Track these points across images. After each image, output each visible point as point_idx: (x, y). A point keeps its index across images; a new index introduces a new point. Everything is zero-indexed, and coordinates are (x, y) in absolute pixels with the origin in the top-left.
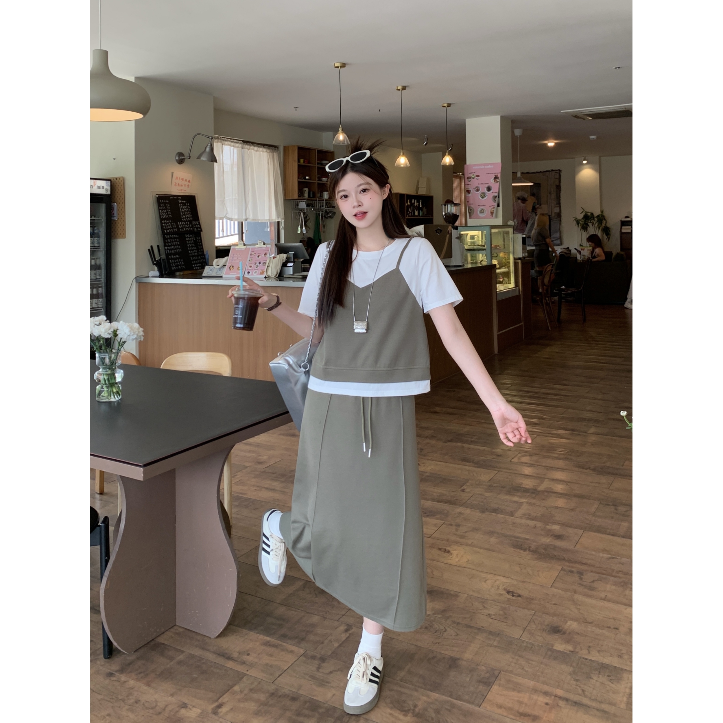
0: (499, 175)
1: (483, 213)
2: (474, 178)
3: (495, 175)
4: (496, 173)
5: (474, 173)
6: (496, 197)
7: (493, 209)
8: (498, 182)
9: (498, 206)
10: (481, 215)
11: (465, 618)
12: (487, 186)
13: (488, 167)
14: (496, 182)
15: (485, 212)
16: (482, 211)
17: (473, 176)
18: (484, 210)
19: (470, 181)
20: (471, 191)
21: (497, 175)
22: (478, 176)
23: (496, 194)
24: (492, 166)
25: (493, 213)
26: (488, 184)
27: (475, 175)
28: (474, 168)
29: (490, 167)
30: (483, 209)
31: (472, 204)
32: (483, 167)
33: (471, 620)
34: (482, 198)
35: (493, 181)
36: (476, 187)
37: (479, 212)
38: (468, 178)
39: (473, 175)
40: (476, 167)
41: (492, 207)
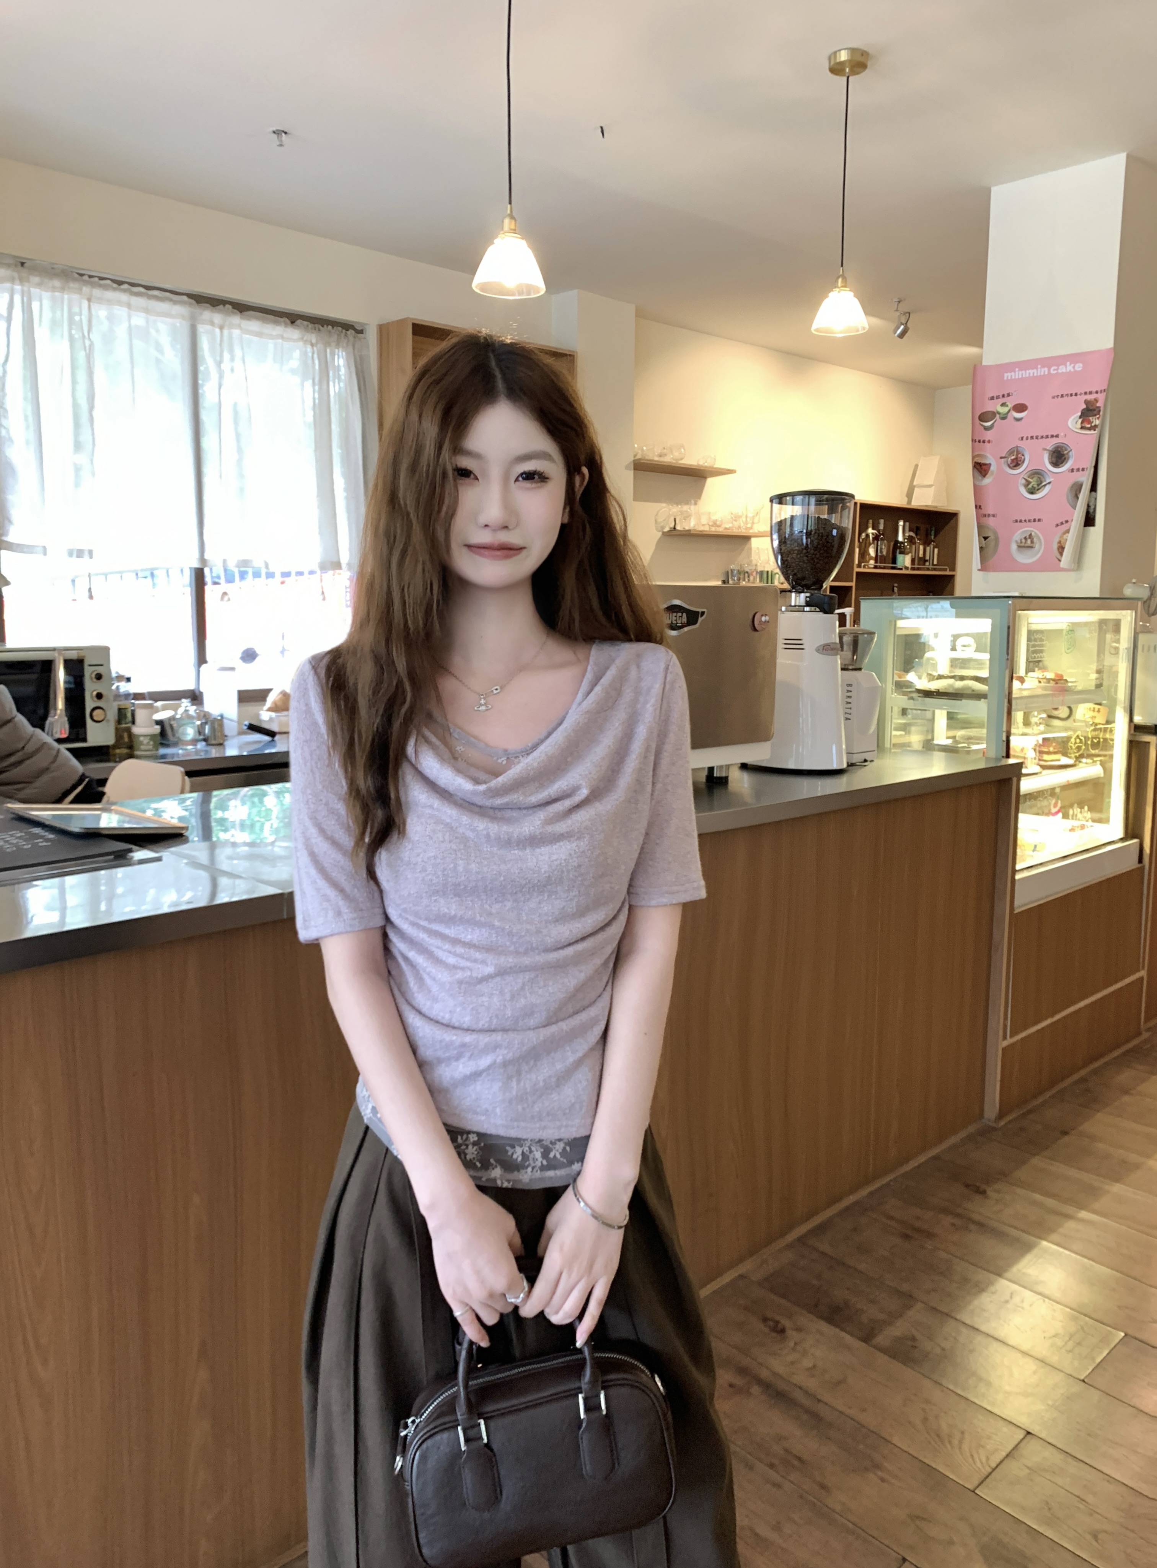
0: (1102, 402)
1: (1029, 552)
2: (1004, 418)
3: (1086, 402)
4: (1091, 393)
5: (1009, 395)
6: (1082, 487)
9: (1088, 522)
10: (1024, 558)
12: (1051, 444)
14: (1089, 429)
15: (1037, 546)
16: (1029, 541)
17: (1004, 410)
18: (1035, 540)
19: (986, 429)
20: (993, 468)
21: (1096, 400)
22: (1020, 408)
23: (1085, 477)
24: (1079, 367)
26: (1057, 436)
27: (1010, 406)
28: (1008, 376)
29: (1070, 368)
30: (1030, 535)
31: (994, 516)
32: (1042, 371)
35: (1079, 425)
36: (1011, 452)
37: (1014, 547)
38: (984, 417)
39: (1003, 405)
40: (1018, 374)
41: (1065, 527)
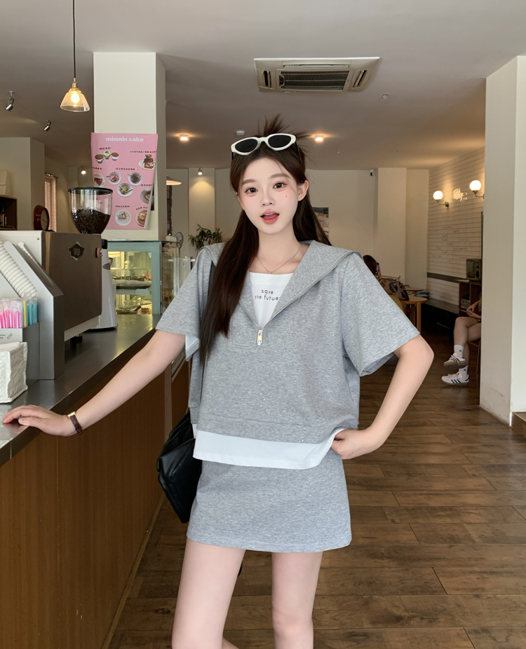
0: (154, 156)
1: (124, 221)
2: (107, 158)
3: (146, 156)
4: (148, 152)
5: (108, 148)
6: (149, 193)
7: (142, 214)
8: (151, 167)
9: (152, 208)
10: (121, 224)
12: (131, 173)
13: (134, 140)
14: (149, 168)
15: (128, 218)
16: (124, 216)
17: (107, 155)
18: (127, 215)
19: (100, 162)
20: (104, 181)
21: (151, 156)
22: (115, 155)
23: (148, 189)
25: (144, 220)
26: (134, 170)
27: (110, 153)
28: (109, 140)
29: (137, 140)
30: (125, 213)
32: (125, 140)
34: (123, 194)
35: (144, 166)
36: (112, 174)
37: (116, 218)
38: (98, 157)
39: (106, 152)
41: (142, 210)
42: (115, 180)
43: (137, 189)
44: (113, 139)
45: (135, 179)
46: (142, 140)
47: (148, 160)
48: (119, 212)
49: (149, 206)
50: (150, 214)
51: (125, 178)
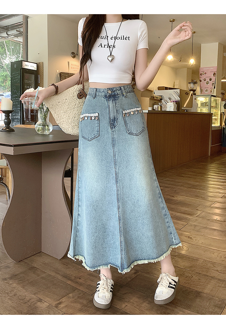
0: (216, 73)
7: (212, 89)
8: (215, 76)
10: (206, 92)
11: (203, 271)
13: (211, 68)
17: (203, 73)
18: (208, 90)
20: (202, 81)
22: (206, 73)
25: (212, 91)
26: (210, 77)
32: (208, 69)
33: (207, 272)
34: (207, 84)
35: (213, 76)
42: (205, 80)
43: (211, 82)
44: (205, 69)
45: (210, 80)
46: (213, 68)
47: (214, 74)
48: (205, 90)
49: (213, 87)
50: (214, 90)
51: (208, 80)
